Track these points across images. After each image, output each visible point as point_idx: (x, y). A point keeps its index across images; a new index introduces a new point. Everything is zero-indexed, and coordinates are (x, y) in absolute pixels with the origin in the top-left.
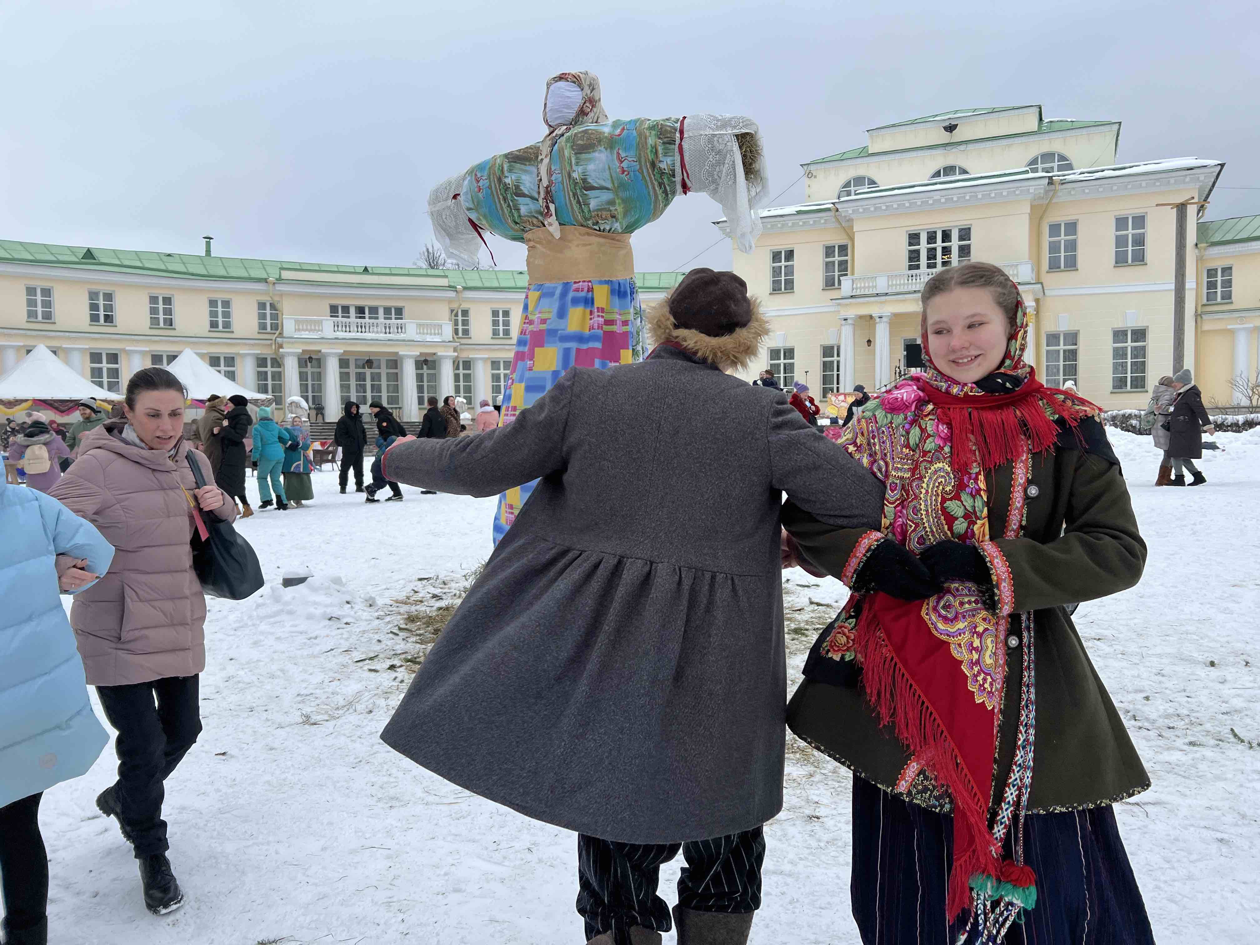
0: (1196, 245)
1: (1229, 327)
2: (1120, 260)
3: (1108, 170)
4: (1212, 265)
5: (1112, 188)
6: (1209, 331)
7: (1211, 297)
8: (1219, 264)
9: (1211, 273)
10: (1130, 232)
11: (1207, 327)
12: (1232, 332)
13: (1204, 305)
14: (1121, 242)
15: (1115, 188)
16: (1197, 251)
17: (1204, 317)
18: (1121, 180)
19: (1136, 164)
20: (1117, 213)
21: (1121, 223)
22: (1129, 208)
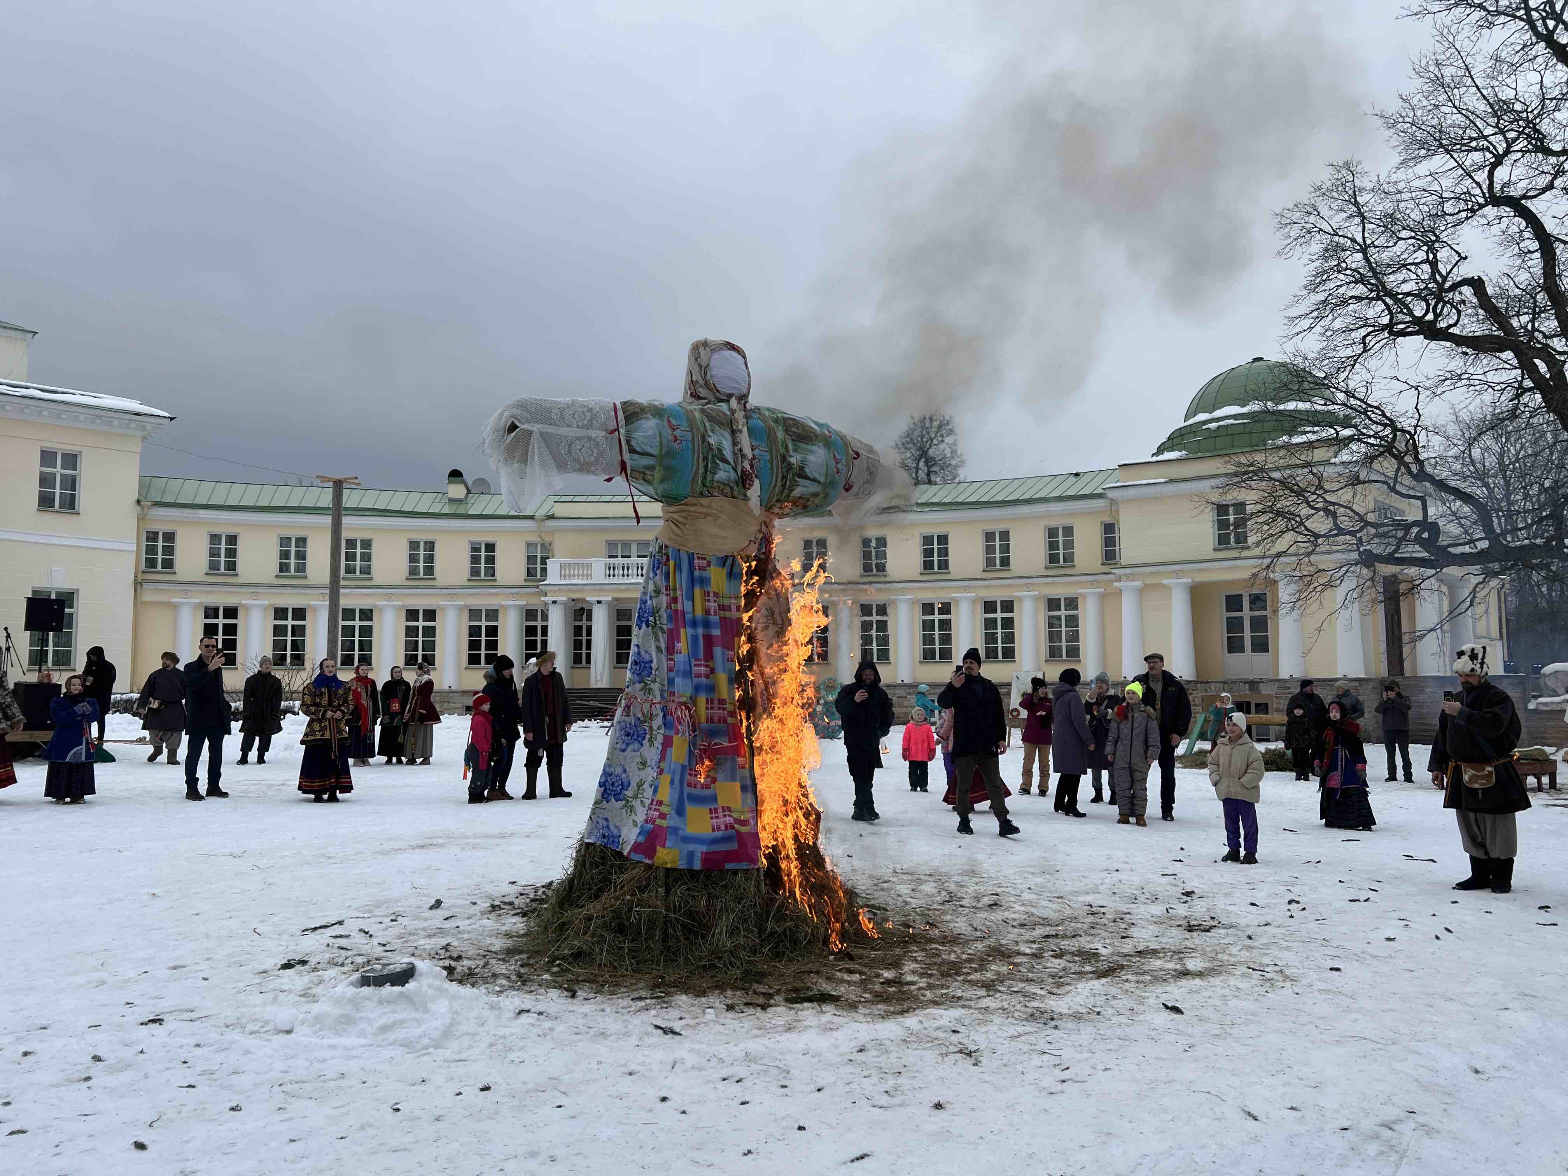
0: (138, 502)
1: (173, 600)
2: (45, 502)
3: (35, 388)
4: (154, 527)
5: (40, 412)
6: (151, 603)
7: (151, 563)
8: (161, 528)
9: (152, 536)
10: (58, 470)
11: (147, 597)
12: (175, 607)
13: (143, 572)
14: (46, 480)
15: (45, 413)
16: (138, 508)
17: (144, 585)
18: (51, 405)
19: (71, 391)
20: (45, 444)
21: (47, 457)
22: (62, 443)
